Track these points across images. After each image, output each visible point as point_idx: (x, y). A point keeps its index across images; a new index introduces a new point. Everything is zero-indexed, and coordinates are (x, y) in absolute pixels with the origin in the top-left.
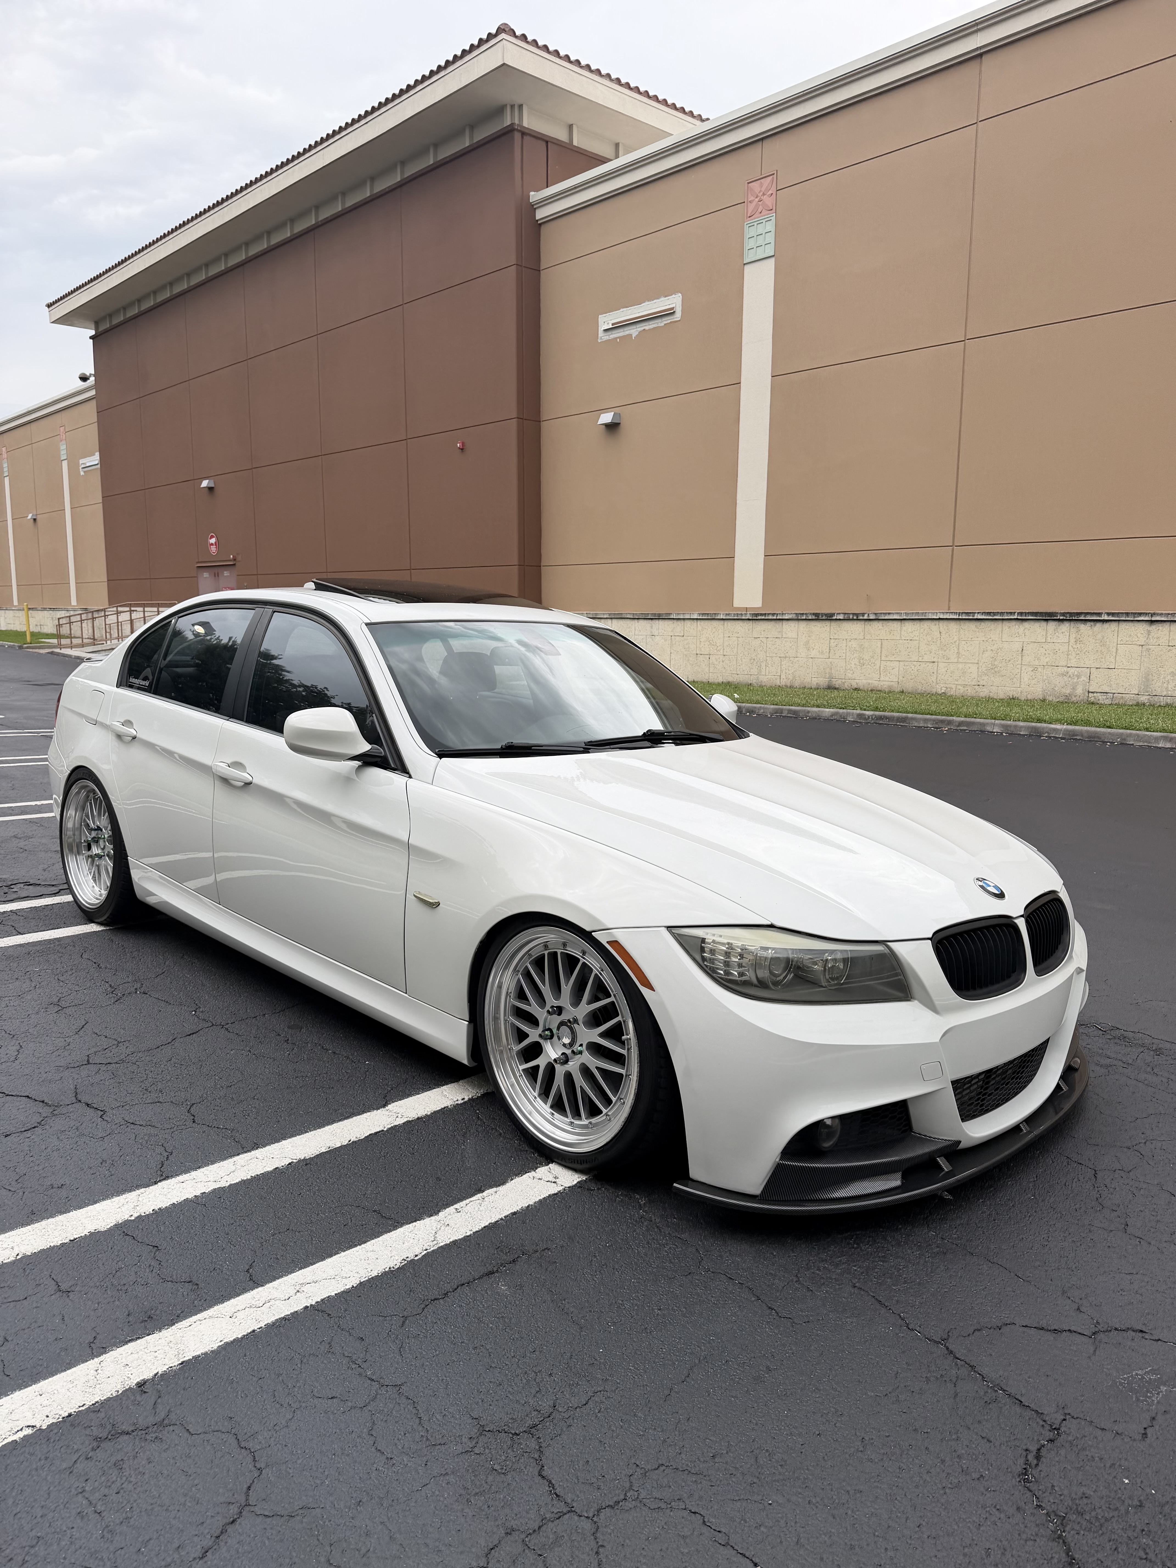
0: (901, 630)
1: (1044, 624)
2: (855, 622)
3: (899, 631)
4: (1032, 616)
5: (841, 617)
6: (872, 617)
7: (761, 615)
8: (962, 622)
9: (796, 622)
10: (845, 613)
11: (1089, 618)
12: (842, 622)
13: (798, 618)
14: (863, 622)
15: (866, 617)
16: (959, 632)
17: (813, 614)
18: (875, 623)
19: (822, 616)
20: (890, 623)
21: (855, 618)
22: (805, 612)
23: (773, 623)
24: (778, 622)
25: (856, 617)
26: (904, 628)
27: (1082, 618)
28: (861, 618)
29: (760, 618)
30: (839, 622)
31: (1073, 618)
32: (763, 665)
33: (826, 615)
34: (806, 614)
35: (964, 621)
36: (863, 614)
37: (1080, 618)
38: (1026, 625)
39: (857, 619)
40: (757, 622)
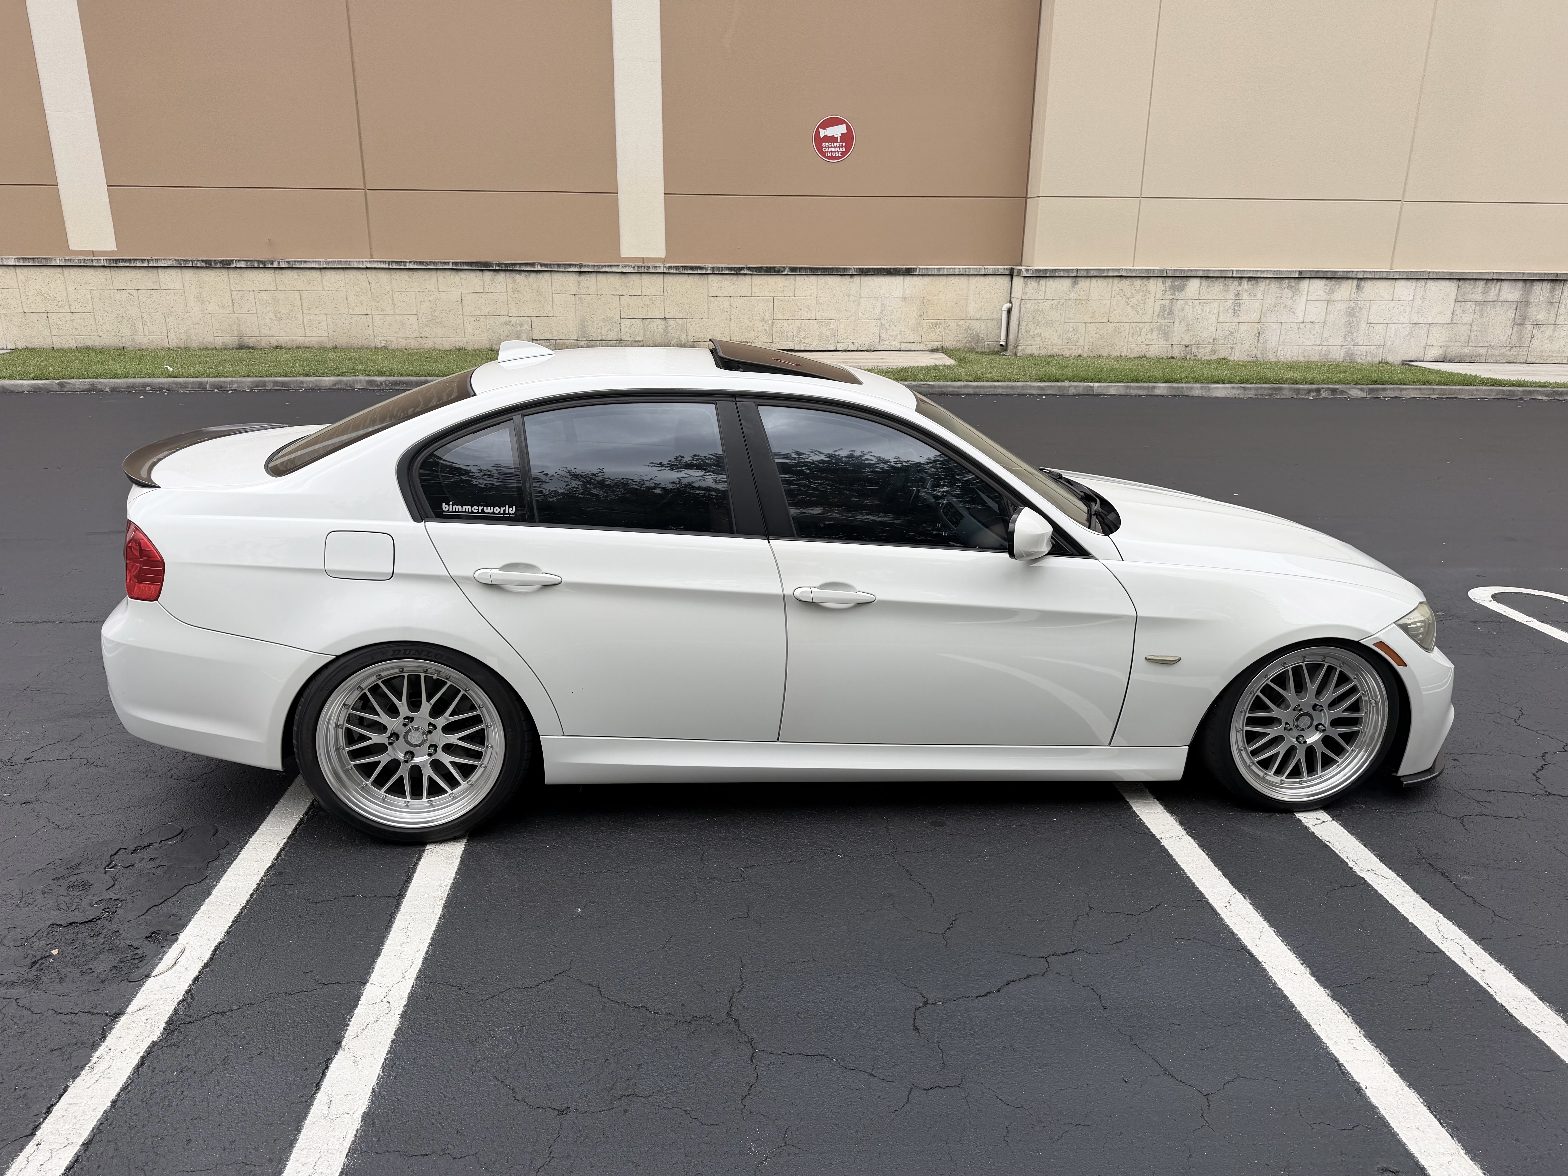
0: (322, 281)
1: (479, 274)
2: (262, 271)
3: (319, 281)
4: (468, 266)
5: (243, 265)
6: (283, 265)
7: (123, 260)
8: (392, 272)
9: (179, 270)
10: (248, 261)
11: (523, 268)
12: (244, 270)
13: (181, 266)
14: (272, 271)
15: (275, 265)
16: (390, 281)
17: (203, 261)
18: (289, 273)
19: (216, 264)
20: (308, 272)
21: (261, 266)
22: (190, 258)
23: (143, 271)
24: (150, 269)
25: (263, 266)
26: (326, 278)
27: (517, 268)
28: (269, 266)
29: (121, 264)
30: (239, 271)
31: (508, 268)
32: (139, 324)
33: (221, 262)
34: (191, 261)
35: (395, 271)
36: (272, 262)
37: (515, 269)
38: (462, 275)
39: (265, 268)
40: (117, 270)
